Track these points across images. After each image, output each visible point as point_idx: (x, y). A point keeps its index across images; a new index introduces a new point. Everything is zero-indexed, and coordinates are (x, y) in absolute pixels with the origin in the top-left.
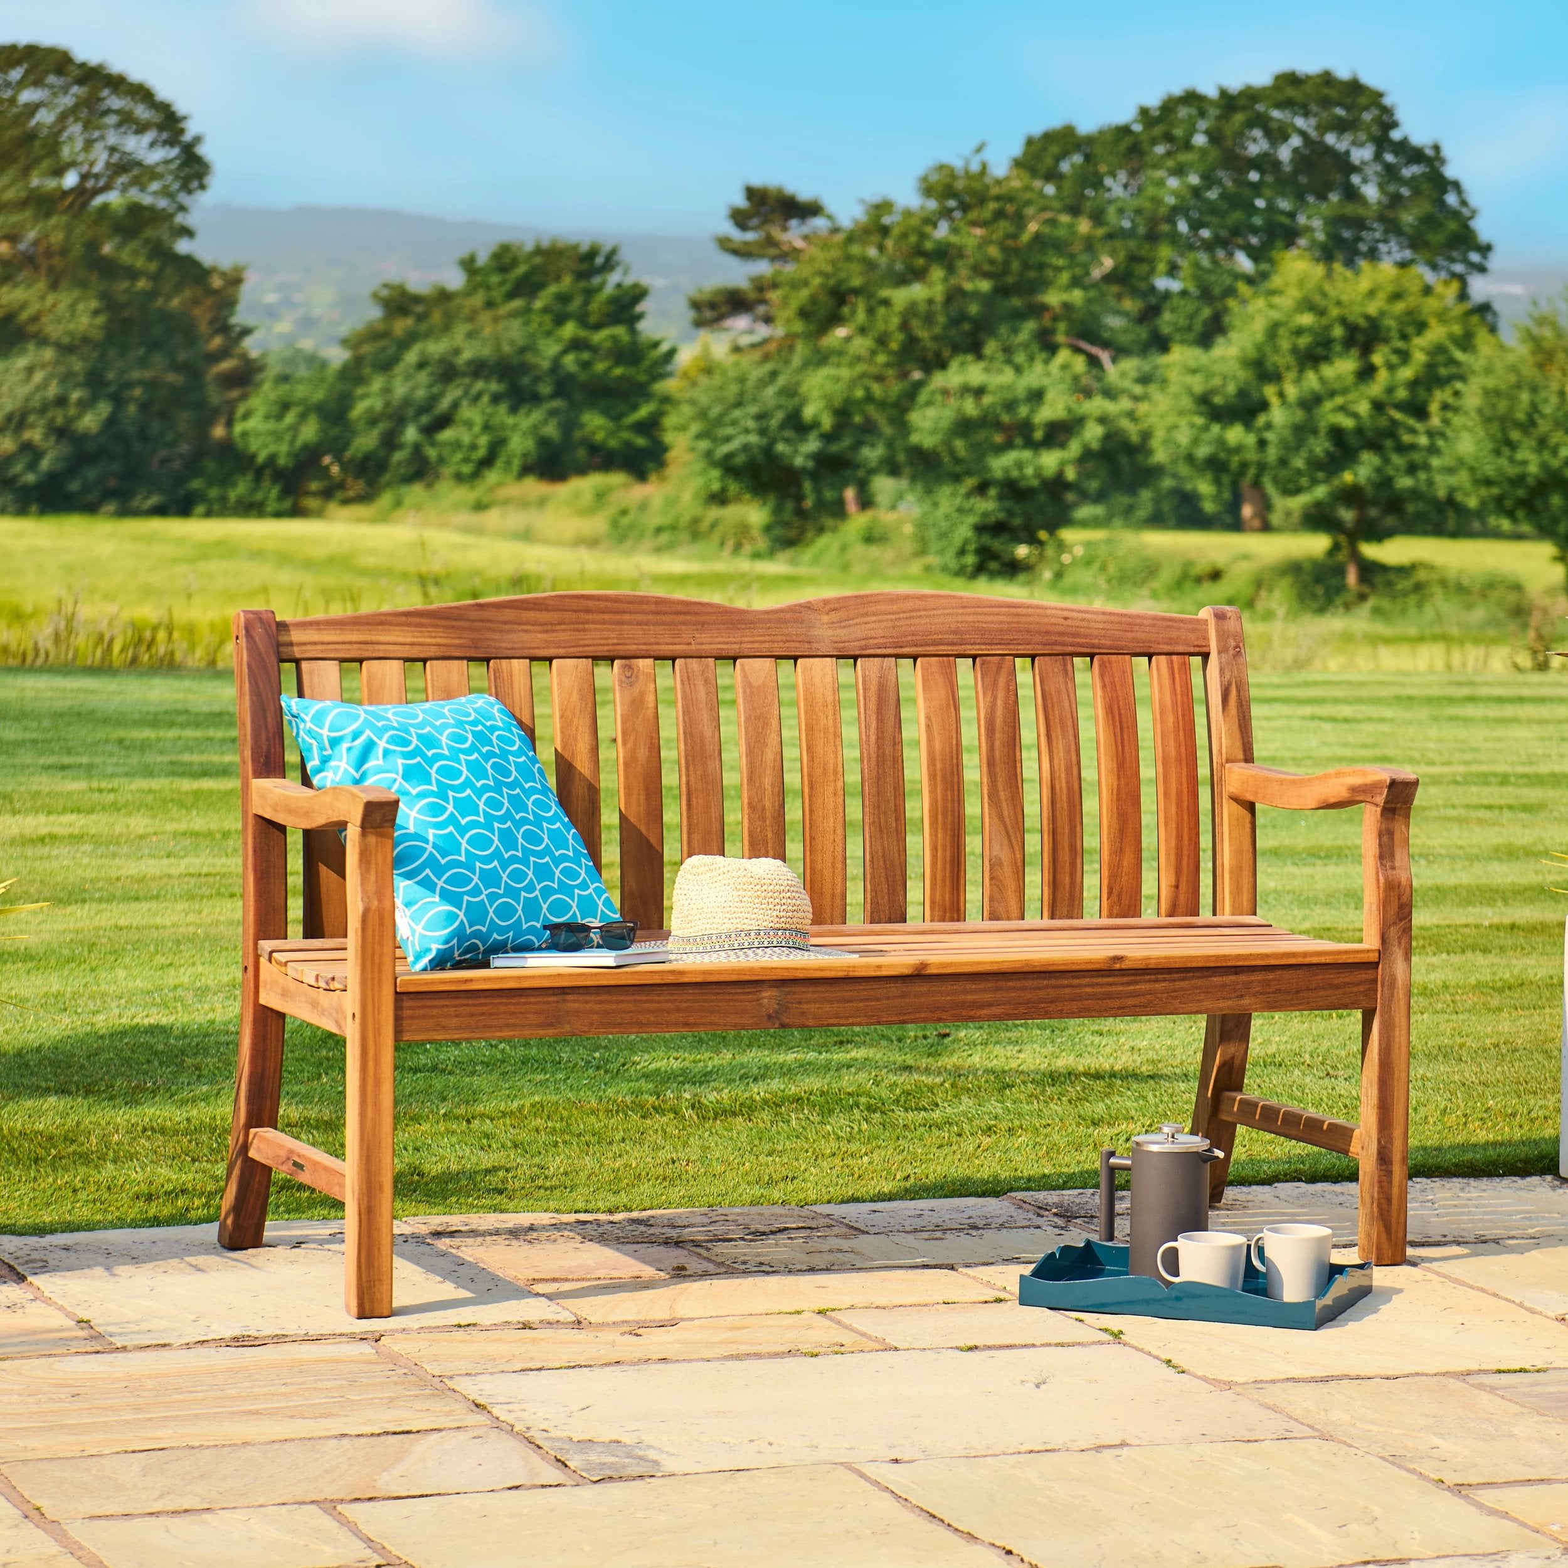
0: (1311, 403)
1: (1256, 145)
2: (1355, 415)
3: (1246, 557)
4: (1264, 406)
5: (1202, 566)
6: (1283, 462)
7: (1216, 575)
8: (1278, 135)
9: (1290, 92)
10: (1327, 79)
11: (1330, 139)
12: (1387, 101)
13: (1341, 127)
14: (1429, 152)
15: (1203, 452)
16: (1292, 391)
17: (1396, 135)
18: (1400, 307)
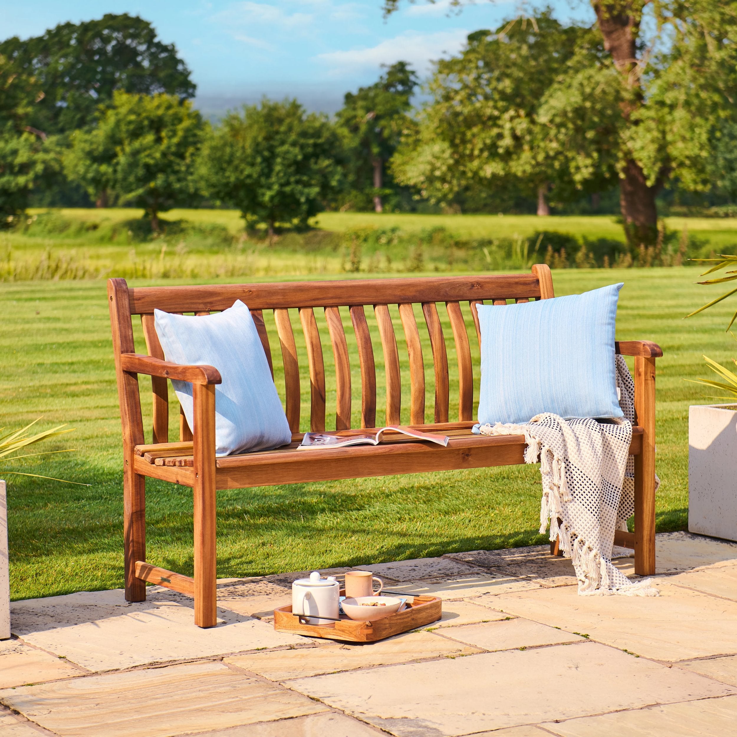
0: (135, 153)
1: (97, 45)
2: (154, 158)
3: (107, 219)
4: (115, 155)
5: (89, 223)
6: (125, 179)
7: (95, 227)
8: (106, 40)
9: (110, 23)
10: (126, 17)
11: (128, 42)
12: (152, 26)
13: (133, 36)
14: (170, 48)
15: (90, 175)
16: (128, 149)
17: (156, 40)
18: (171, 112)
